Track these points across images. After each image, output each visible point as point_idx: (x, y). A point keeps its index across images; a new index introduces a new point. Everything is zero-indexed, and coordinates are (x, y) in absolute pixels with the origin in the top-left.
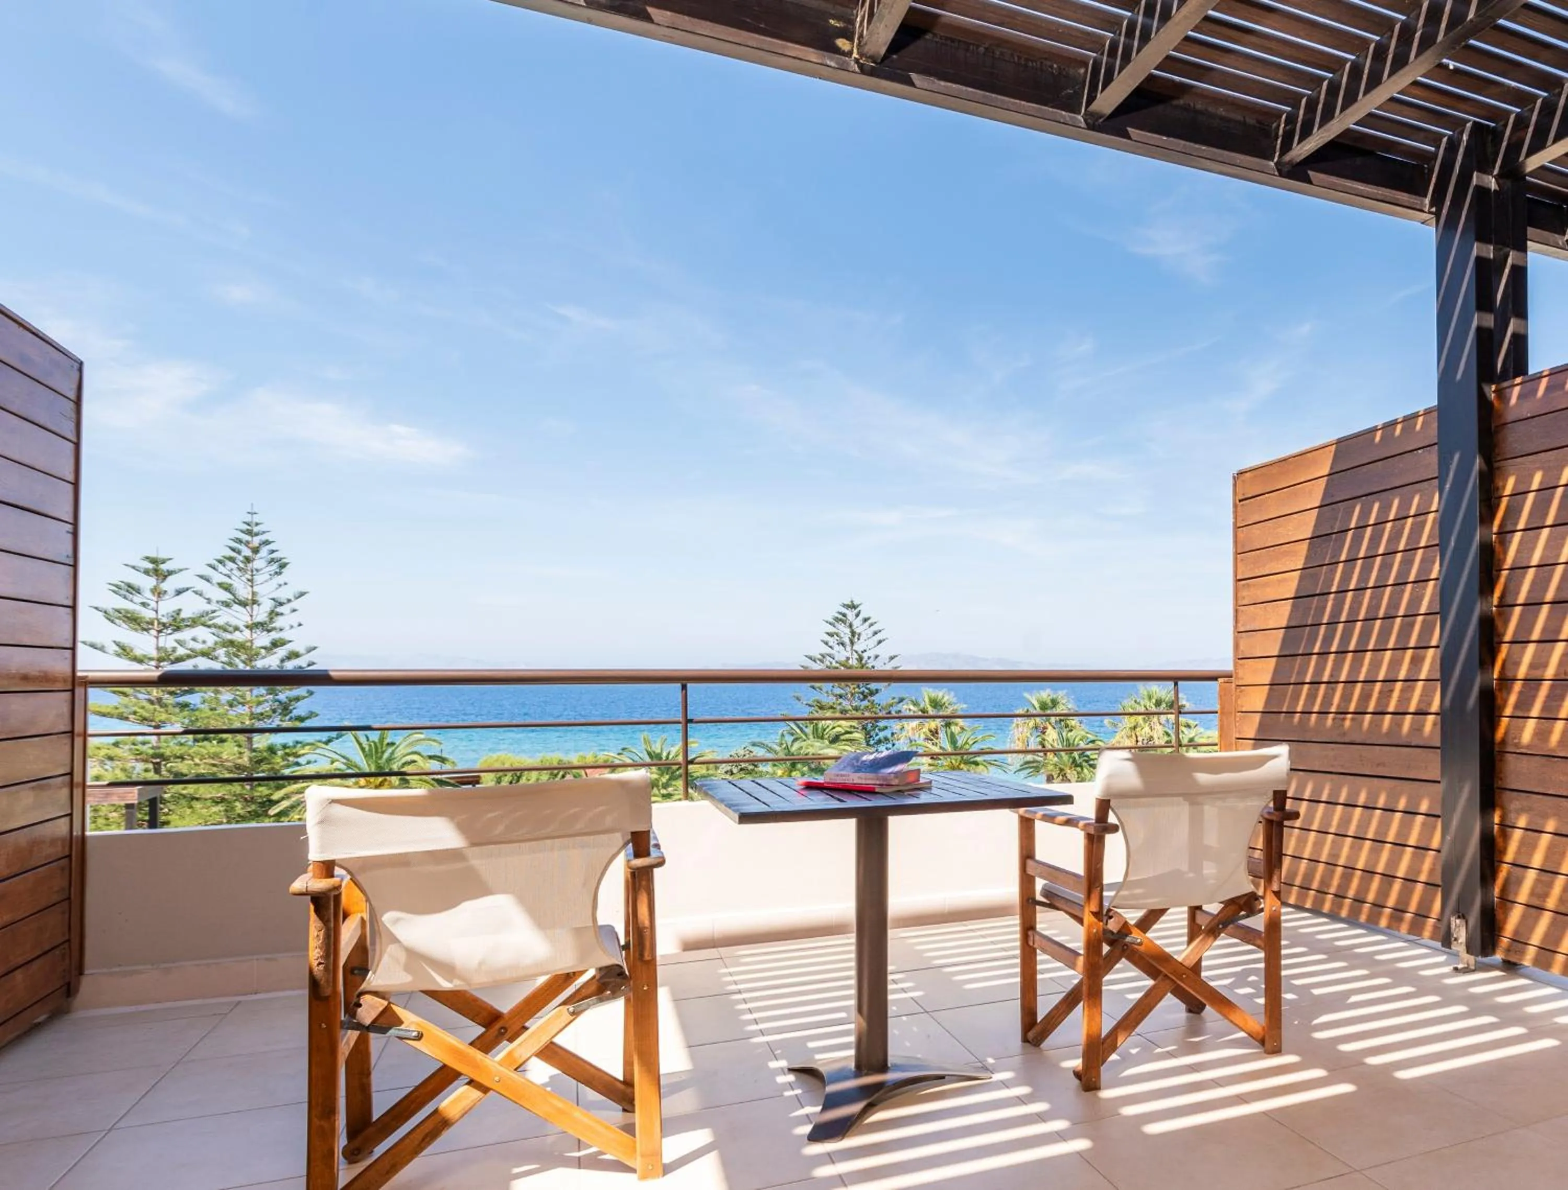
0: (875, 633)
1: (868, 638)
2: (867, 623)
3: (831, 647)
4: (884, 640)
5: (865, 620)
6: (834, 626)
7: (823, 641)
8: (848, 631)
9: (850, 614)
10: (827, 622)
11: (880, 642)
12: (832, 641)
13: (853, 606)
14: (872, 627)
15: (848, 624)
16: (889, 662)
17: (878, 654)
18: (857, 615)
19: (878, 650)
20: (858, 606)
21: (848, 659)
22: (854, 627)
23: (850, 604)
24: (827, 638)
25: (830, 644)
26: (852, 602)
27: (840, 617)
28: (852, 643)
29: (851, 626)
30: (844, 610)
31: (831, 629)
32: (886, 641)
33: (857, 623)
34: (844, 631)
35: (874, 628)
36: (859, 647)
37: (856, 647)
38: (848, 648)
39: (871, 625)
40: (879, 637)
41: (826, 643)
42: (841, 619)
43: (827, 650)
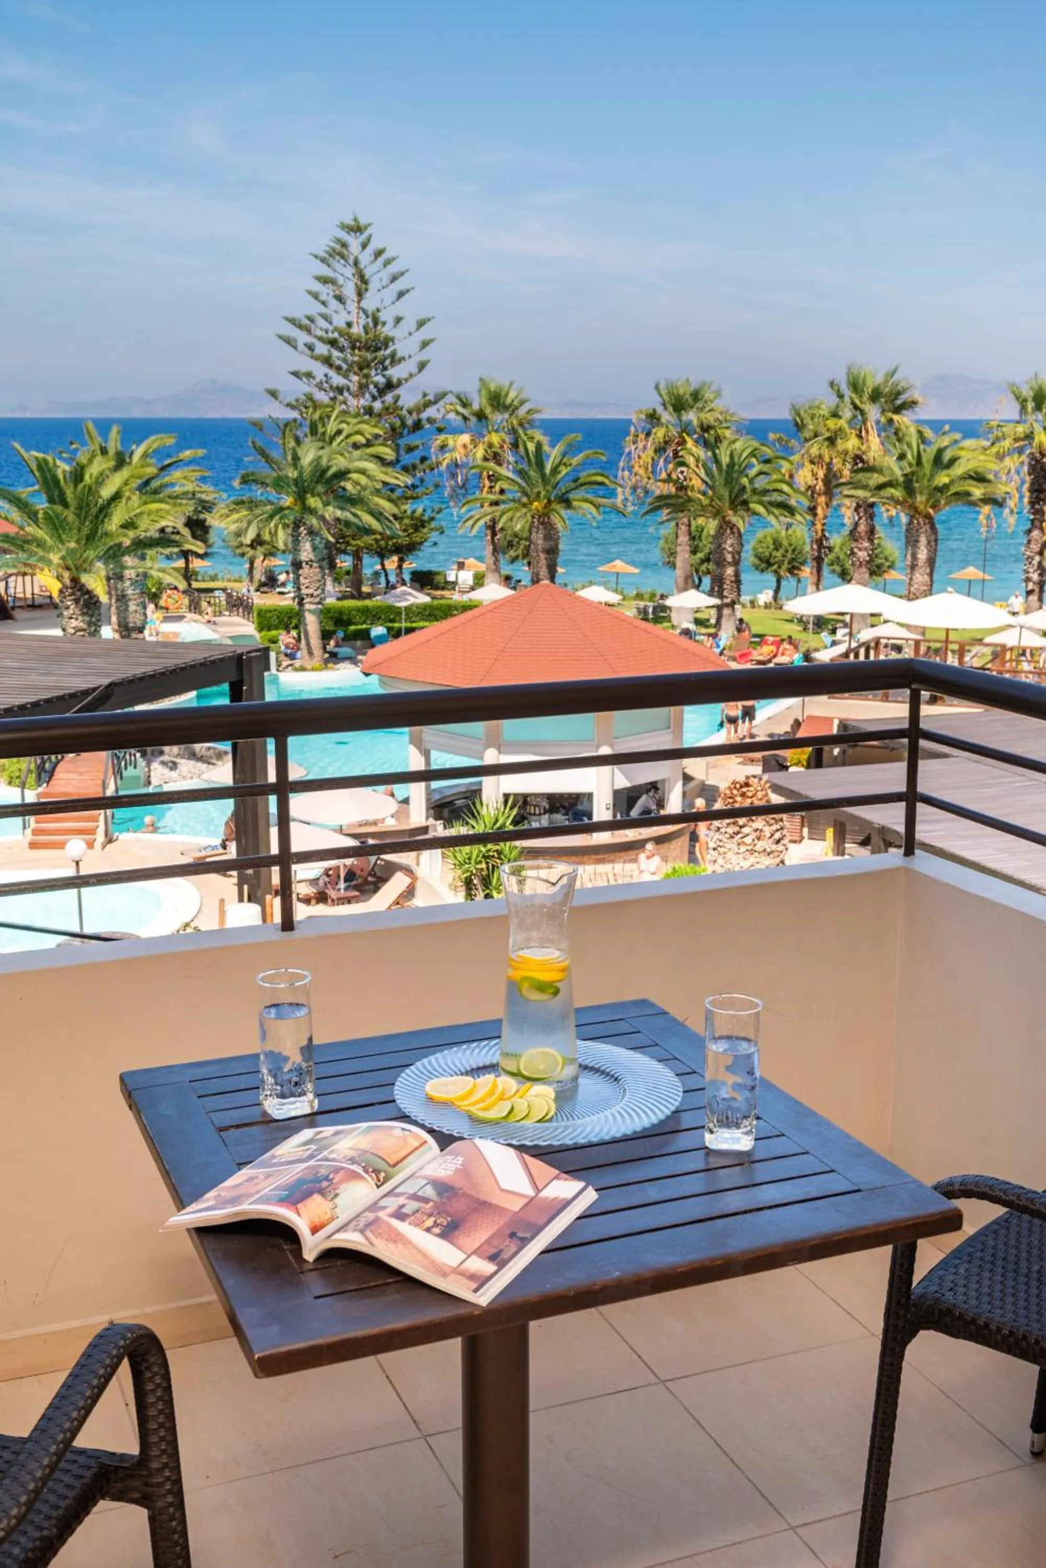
0: (394, 279)
1: (383, 288)
2: (381, 260)
3: (324, 303)
4: (408, 291)
5: (379, 253)
6: (329, 265)
7: (309, 292)
8: (349, 271)
9: (354, 244)
10: (316, 257)
11: (401, 294)
12: (326, 292)
13: (356, 229)
14: (388, 267)
15: (351, 261)
16: (417, 329)
17: (401, 315)
18: (364, 246)
19: (401, 308)
20: (366, 228)
21: (349, 325)
22: (362, 266)
23: (353, 223)
24: (317, 287)
25: (323, 297)
26: (356, 220)
27: (338, 247)
28: (360, 294)
29: (356, 263)
30: (344, 236)
31: (324, 271)
32: (412, 292)
33: (365, 258)
34: (345, 274)
35: (393, 268)
36: (370, 303)
37: (364, 304)
38: (352, 306)
39: (387, 263)
40: (400, 285)
41: (316, 296)
42: (339, 252)
43: (315, 308)
